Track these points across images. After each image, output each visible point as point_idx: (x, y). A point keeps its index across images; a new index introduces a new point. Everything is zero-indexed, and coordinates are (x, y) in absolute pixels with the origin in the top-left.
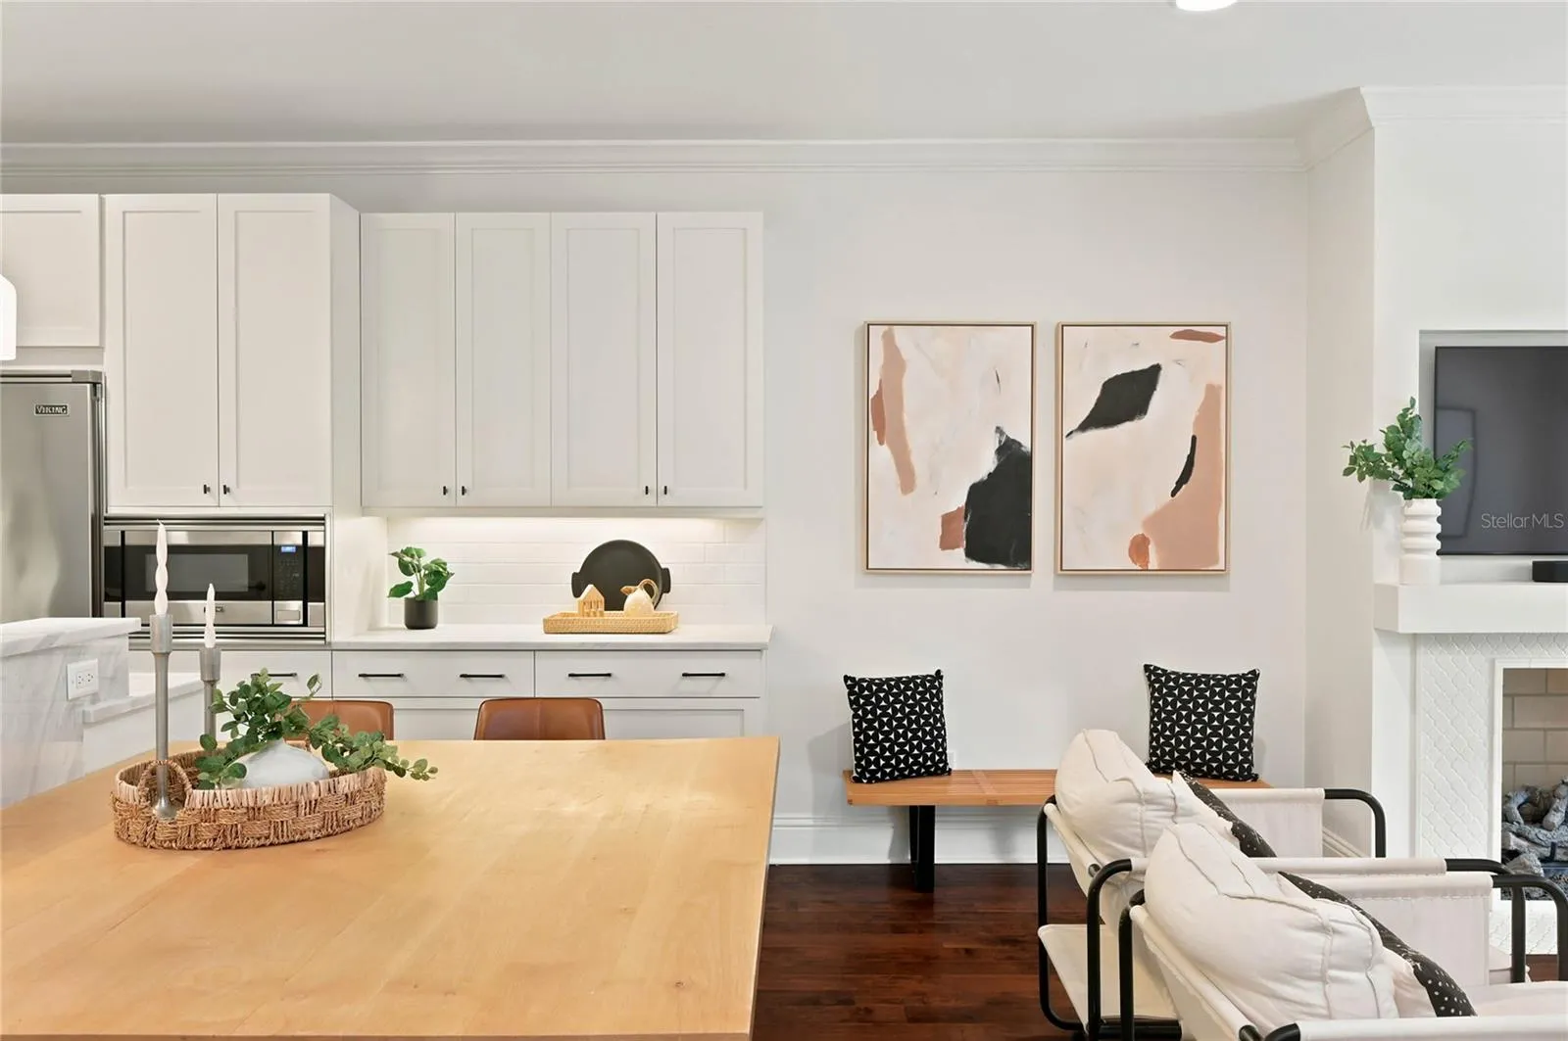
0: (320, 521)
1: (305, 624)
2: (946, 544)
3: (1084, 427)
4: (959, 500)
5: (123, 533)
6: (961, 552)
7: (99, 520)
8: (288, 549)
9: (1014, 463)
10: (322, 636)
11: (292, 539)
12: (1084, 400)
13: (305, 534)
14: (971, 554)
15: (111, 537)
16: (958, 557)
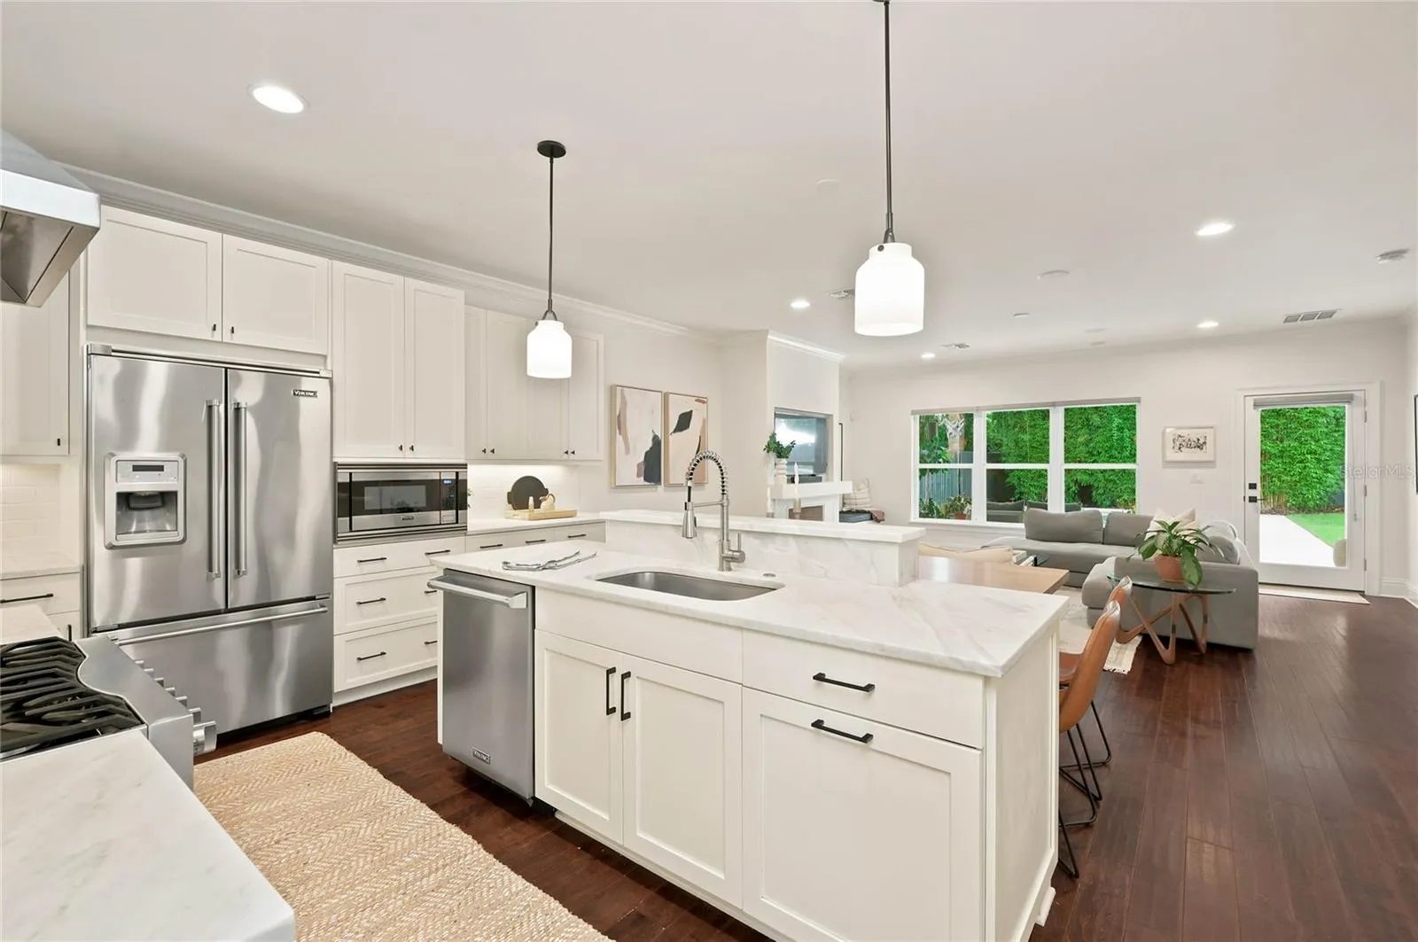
0: (465, 466)
1: (457, 522)
2: (638, 476)
3: (675, 431)
4: (642, 459)
5: (351, 474)
6: (642, 478)
7: (336, 467)
8: (448, 482)
9: (656, 442)
10: (465, 528)
11: (448, 476)
12: (673, 423)
13: (457, 473)
14: (645, 480)
15: (343, 477)
16: (641, 481)
